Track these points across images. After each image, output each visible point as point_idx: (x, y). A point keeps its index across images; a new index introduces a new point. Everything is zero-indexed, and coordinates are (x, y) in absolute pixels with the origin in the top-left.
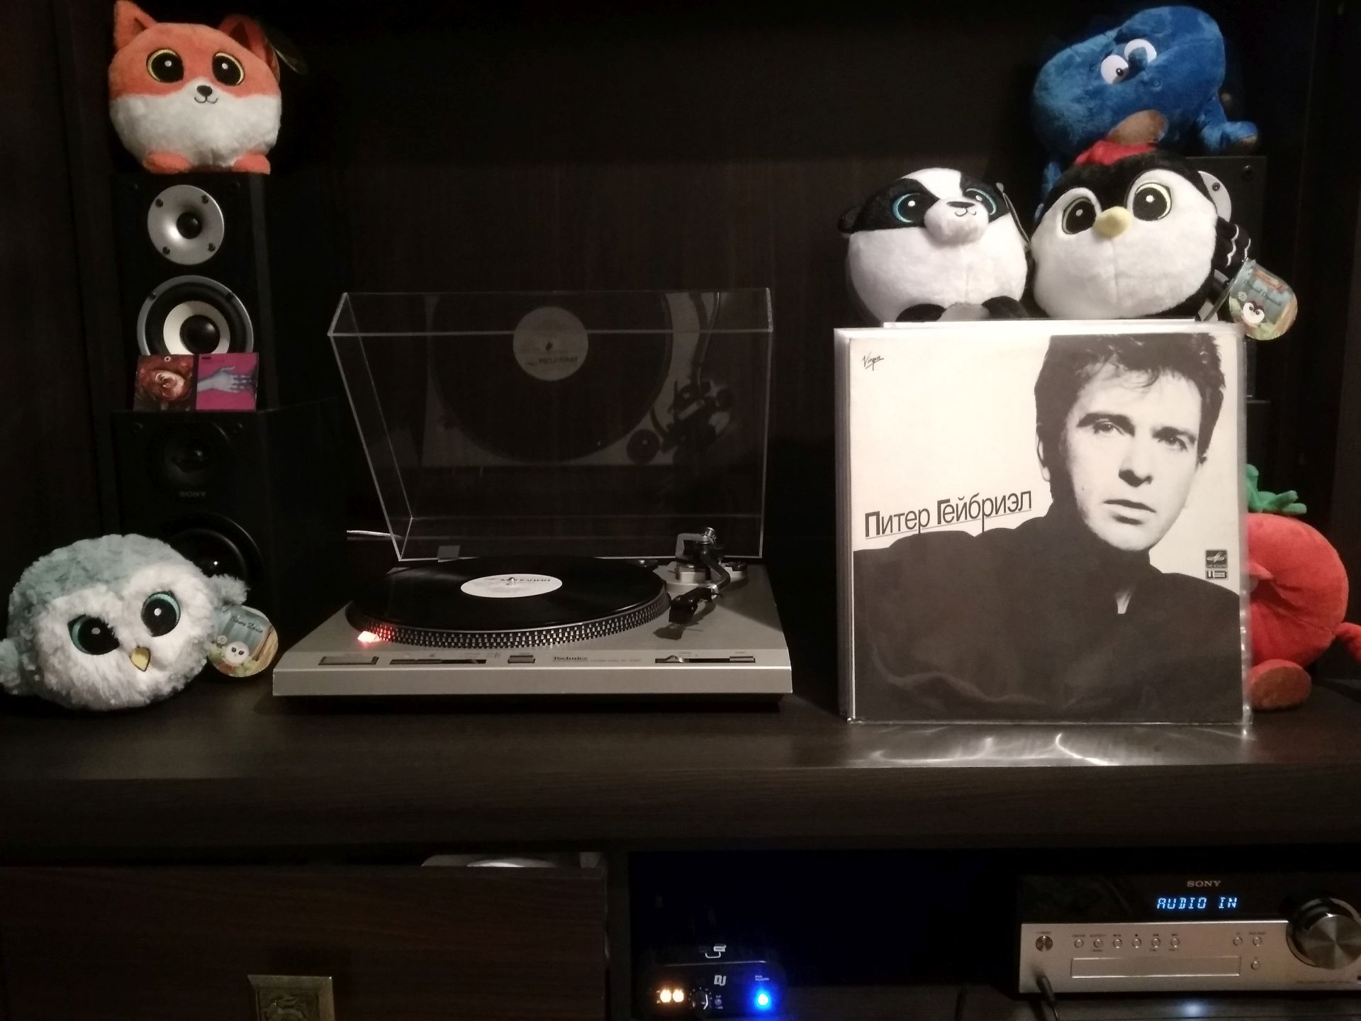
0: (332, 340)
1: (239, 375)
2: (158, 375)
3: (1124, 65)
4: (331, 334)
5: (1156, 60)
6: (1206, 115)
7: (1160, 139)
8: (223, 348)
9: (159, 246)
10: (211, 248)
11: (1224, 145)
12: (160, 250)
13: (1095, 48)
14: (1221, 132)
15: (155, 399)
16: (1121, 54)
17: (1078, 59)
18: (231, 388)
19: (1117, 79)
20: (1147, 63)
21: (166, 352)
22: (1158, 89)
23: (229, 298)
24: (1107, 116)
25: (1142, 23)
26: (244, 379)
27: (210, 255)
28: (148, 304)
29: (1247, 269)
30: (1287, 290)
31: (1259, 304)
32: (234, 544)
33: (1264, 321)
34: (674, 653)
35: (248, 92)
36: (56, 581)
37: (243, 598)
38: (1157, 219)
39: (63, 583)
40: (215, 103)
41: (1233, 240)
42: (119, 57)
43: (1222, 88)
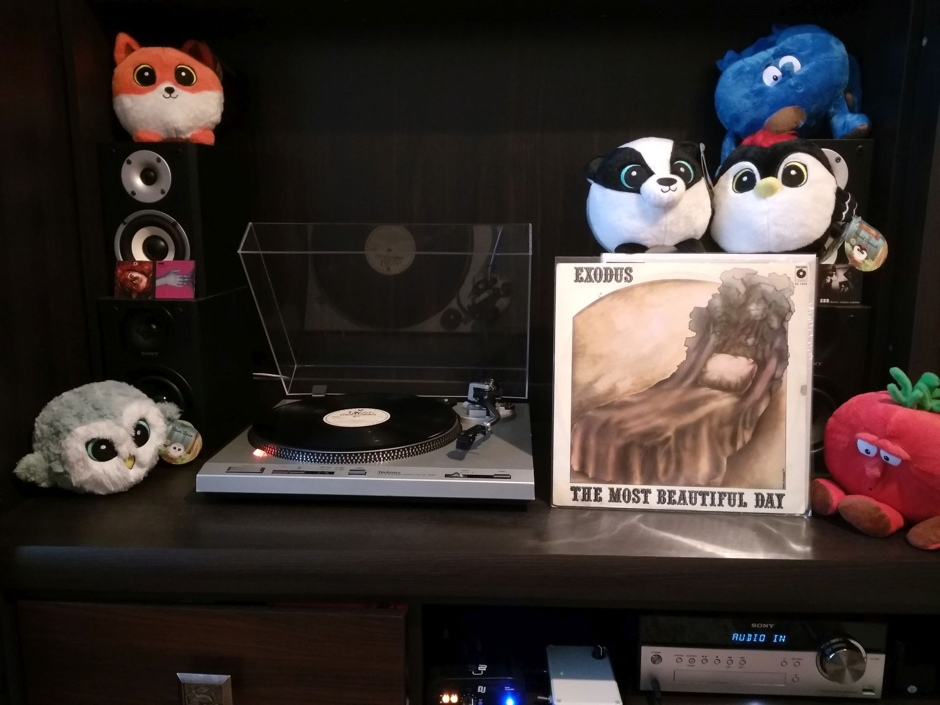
0: (241, 255)
1: (183, 275)
2: (130, 274)
3: (779, 74)
4: (240, 252)
5: (800, 71)
6: (835, 108)
7: (800, 126)
8: (170, 257)
9: (129, 191)
10: (163, 192)
11: (845, 130)
12: (130, 193)
13: (759, 61)
14: (844, 121)
15: (128, 290)
17: (748, 69)
18: (178, 284)
19: (773, 83)
20: (793, 73)
21: (134, 260)
22: (801, 91)
23: (174, 225)
24: (766, 109)
25: (792, 45)
26: (187, 278)
27: (161, 196)
28: (121, 228)
29: (856, 223)
30: (881, 238)
31: (863, 247)
32: (176, 386)
33: (867, 258)
34: (459, 470)
35: (199, 89)
36: (75, 416)
37: (179, 416)
38: (797, 187)
39: (80, 418)
40: (176, 98)
41: (847, 203)
42: (117, 71)
43: (846, 89)
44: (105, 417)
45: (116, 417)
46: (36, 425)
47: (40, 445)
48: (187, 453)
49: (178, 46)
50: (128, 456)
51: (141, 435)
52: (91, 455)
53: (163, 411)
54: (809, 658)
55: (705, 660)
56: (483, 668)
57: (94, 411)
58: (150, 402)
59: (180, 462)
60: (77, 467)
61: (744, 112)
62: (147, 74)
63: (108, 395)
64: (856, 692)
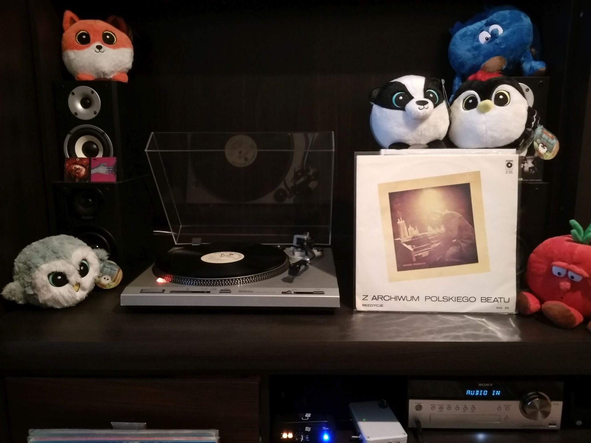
0: (147, 153)
1: (108, 167)
2: (74, 166)
3: (489, 36)
4: (146, 150)
5: (502, 34)
6: (524, 57)
7: (503, 69)
8: (100, 155)
9: (73, 112)
10: (95, 113)
11: (531, 71)
13: (476, 28)
14: (530, 66)
15: (73, 177)
16: (488, 31)
17: (469, 33)
18: (105, 173)
19: (485, 42)
20: (498, 36)
21: (76, 157)
22: (503, 47)
23: (103, 134)
24: (481, 58)
25: (497, 18)
26: (111, 168)
27: (94, 116)
28: (68, 136)
29: (540, 130)
30: (555, 138)
31: (544, 145)
32: (105, 238)
33: (547, 152)
34: (290, 289)
35: (118, 47)
36: (41, 257)
37: (107, 258)
38: (504, 106)
39: (44, 258)
40: (103, 52)
41: (534, 116)
42: (65, 35)
43: (531, 46)
44: (60, 258)
45: (67, 258)
46: (15, 264)
47: (17, 276)
48: (113, 282)
49: (104, 19)
50: (75, 283)
51: (84, 270)
52: (52, 283)
53: (97, 255)
54: (515, 405)
55: (449, 407)
56: (308, 415)
57: (53, 254)
58: (89, 248)
59: (108, 288)
60: (42, 291)
61: (467, 60)
62: (84, 37)
63: (62, 244)
64: (544, 426)
